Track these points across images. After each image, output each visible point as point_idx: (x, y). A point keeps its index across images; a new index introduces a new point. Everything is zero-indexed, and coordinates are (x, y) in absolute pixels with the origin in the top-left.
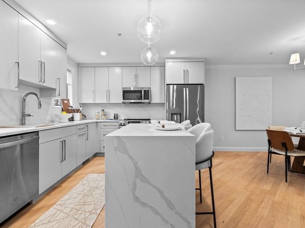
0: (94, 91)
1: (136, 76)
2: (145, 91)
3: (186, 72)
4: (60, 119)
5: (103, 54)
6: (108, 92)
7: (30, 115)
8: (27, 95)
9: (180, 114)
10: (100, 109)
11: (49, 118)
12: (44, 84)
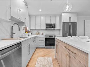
0: (35, 25)
1: (50, 20)
2: (54, 25)
3: (70, 18)
4: (25, 35)
5: (40, 10)
6: (40, 25)
7: (15, 34)
8: (14, 24)
9: (68, 33)
10: (37, 31)
11: (21, 35)
12: (21, 20)
